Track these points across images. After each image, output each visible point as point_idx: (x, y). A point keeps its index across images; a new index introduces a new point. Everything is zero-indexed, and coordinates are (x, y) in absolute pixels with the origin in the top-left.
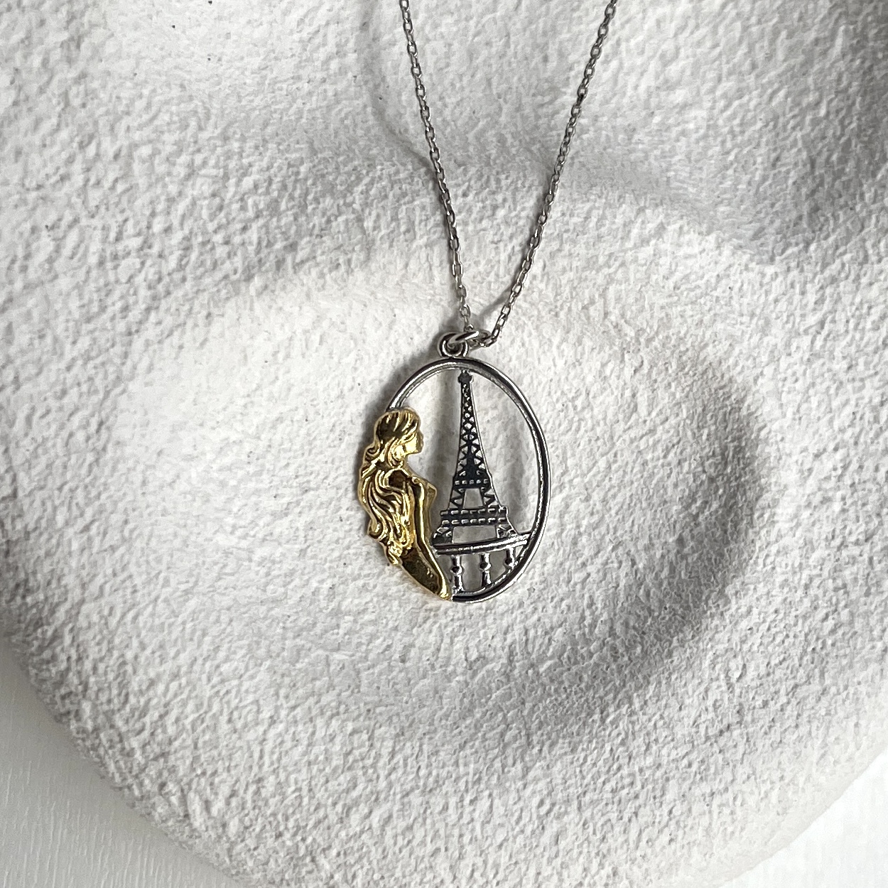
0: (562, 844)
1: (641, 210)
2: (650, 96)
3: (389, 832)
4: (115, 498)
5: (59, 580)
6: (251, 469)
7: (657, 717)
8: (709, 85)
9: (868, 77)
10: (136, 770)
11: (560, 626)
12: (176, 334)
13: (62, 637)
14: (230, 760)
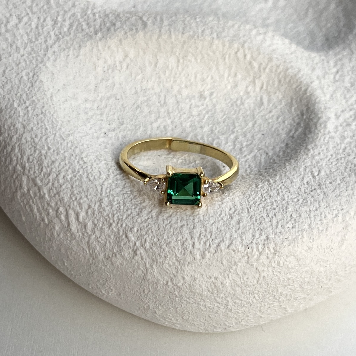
0: (241, 224)
3: (161, 218)
4: (39, 98)
5: (14, 126)
6: (98, 112)
7: (282, 185)
12: (67, 50)
14: (88, 191)
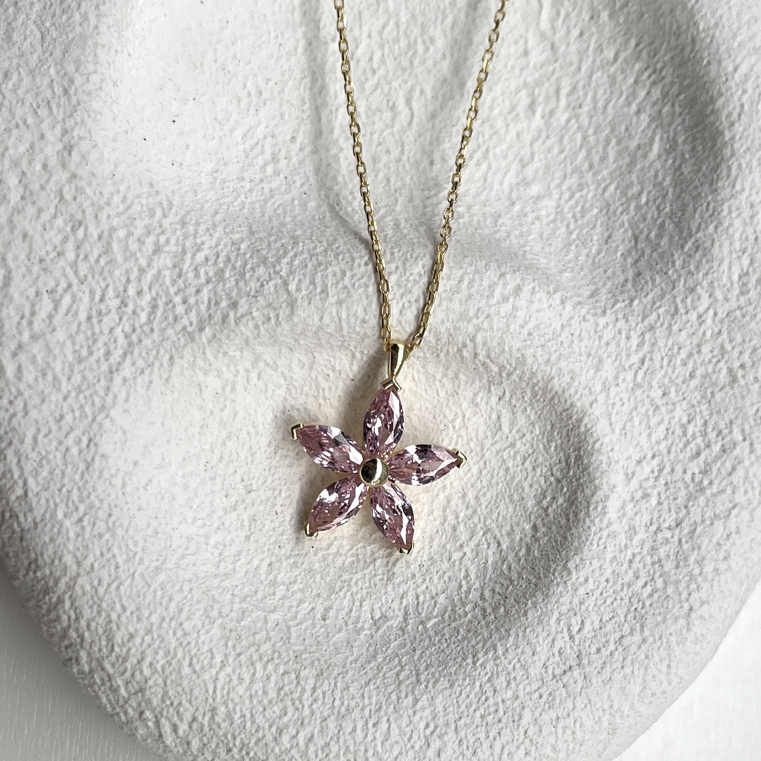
1: (503, 275)
2: (512, 191)
3: (312, 748)
4: (101, 497)
5: (60, 560)
6: (207, 475)
7: (516, 660)
8: (557, 181)
9: (678, 173)
10: (121, 702)
11: (443, 592)
12: (147, 372)
13: (63, 602)
14: (191, 694)
